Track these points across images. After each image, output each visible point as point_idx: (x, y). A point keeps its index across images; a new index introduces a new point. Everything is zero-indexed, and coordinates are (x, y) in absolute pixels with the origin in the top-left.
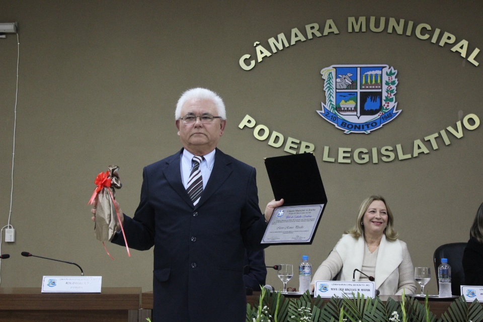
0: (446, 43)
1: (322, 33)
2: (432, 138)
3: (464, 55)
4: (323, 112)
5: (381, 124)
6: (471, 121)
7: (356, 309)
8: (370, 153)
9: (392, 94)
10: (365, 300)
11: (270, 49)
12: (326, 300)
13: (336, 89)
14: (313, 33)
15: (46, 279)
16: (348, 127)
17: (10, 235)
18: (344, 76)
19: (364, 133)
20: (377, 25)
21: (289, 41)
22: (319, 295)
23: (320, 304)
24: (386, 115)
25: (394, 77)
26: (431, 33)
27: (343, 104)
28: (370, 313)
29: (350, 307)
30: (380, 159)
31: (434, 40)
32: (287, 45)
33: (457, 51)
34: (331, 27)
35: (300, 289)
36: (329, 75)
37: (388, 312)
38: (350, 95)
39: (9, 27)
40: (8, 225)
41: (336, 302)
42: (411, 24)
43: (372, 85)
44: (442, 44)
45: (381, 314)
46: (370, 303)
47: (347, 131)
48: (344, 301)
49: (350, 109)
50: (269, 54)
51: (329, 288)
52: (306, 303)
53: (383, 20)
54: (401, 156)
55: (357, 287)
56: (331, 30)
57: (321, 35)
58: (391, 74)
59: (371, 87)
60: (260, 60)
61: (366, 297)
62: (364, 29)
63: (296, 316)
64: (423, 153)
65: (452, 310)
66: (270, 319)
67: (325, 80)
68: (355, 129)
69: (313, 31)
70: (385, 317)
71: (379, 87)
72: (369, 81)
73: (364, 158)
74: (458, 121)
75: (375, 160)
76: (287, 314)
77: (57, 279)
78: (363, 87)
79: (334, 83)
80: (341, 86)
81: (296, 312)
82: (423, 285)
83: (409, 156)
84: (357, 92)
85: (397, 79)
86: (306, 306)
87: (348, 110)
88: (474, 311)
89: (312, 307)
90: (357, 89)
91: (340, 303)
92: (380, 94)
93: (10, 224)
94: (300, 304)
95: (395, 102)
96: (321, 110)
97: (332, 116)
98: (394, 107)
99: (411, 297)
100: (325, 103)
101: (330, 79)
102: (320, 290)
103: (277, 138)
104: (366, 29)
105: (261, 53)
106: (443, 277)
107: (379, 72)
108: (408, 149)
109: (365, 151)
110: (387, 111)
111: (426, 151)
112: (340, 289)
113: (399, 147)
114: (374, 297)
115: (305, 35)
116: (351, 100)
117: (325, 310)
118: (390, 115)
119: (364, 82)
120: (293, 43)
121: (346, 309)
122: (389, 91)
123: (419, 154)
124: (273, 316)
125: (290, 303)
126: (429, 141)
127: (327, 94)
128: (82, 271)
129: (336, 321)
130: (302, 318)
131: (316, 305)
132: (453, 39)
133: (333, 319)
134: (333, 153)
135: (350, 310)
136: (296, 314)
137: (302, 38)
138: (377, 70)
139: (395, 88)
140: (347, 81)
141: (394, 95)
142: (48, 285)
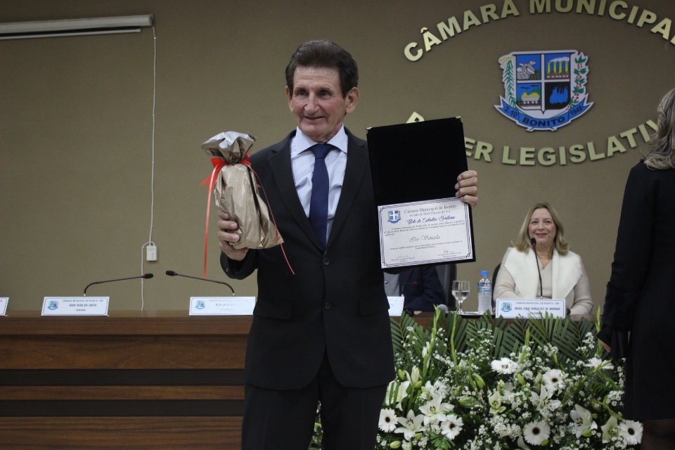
0: (645, 23)
1: (500, 15)
2: (629, 134)
3: (666, 36)
5: (569, 119)
7: (545, 331)
8: (557, 153)
9: (582, 85)
10: (554, 320)
11: (439, 36)
12: (509, 321)
13: (517, 79)
14: (489, 16)
15: (194, 301)
16: (531, 123)
17: (151, 254)
18: (526, 65)
19: (550, 131)
20: (564, 4)
21: (461, 26)
22: (501, 316)
23: (502, 325)
24: (575, 108)
25: (584, 64)
26: (628, 11)
27: (525, 98)
28: (560, 335)
29: (537, 328)
30: (568, 160)
31: (631, 20)
32: (459, 30)
33: (658, 32)
34: (509, 7)
35: (479, 308)
36: (509, 63)
37: (580, 334)
38: (533, 86)
39: (144, 20)
40: (150, 242)
41: (520, 323)
42: (603, 1)
43: (558, 74)
44: (640, 24)
45: (573, 335)
46: (560, 324)
47: (529, 128)
48: (530, 321)
49: (533, 103)
50: (438, 41)
51: (513, 307)
52: (487, 325)
54: (593, 156)
55: (545, 306)
56: (510, 12)
57: (498, 18)
58: (580, 61)
59: (557, 77)
60: (428, 48)
61: (555, 317)
62: (548, 9)
63: (475, 339)
64: (619, 151)
66: (446, 342)
67: (503, 70)
69: (489, 13)
70: (577, 340)
71: (567, 76)
72: (555, 70)
73: (550, 159)
75: (563, 161)
76: (465, 337)
77: (206, 300)
78: (548, 77)
79: (514, 73)
80: (523, 76)
81: (474, 334)
83: (602, 156)
84: (541, 83)
85: (587, 67)
86: (486, 328)
87: (531, 104)
89: (493, 329)
90: (541, 79)
91: (525, 324)
92: (568, 84)
93: (152, 240)
94: (479, 326)
95: (586, 94)
96: (500, 104)
97: (513, 112)
98: (584, 99)
100: (504, 97)
101: (509, 68)
102: (503, 309)
104: (551, 10)
105: (430, 40)
107: (566, 59)
108: (601, 147)
109: (551, 150)
110: (576, 104)
111: (622, 149)
112: (528, 309)
113: (590, 146)
114: (565, 317)
115: (480, 18)
116: (534, 91)
117: (509, 331)
118: (580, 108)
119: (549, 71)
120: (466, 27)
122: (579, 81)
123: (614, 153)
124: (449, 339)
125: (469, 324)
126: (626, 137)
127: (506, 86)
128: (233, 292)
129: (522, 344)
130: (482, 342)
131: (498, 326)
132: (654, 18)
133: (517, 342)
134: (514, 154)
135: (537, 331)
136: (476, 337)
137: (476, 21)
138: (565, 56)
139: (586, 77)
140: (529, 70)
141: (585, 85)
142: (197, 307)
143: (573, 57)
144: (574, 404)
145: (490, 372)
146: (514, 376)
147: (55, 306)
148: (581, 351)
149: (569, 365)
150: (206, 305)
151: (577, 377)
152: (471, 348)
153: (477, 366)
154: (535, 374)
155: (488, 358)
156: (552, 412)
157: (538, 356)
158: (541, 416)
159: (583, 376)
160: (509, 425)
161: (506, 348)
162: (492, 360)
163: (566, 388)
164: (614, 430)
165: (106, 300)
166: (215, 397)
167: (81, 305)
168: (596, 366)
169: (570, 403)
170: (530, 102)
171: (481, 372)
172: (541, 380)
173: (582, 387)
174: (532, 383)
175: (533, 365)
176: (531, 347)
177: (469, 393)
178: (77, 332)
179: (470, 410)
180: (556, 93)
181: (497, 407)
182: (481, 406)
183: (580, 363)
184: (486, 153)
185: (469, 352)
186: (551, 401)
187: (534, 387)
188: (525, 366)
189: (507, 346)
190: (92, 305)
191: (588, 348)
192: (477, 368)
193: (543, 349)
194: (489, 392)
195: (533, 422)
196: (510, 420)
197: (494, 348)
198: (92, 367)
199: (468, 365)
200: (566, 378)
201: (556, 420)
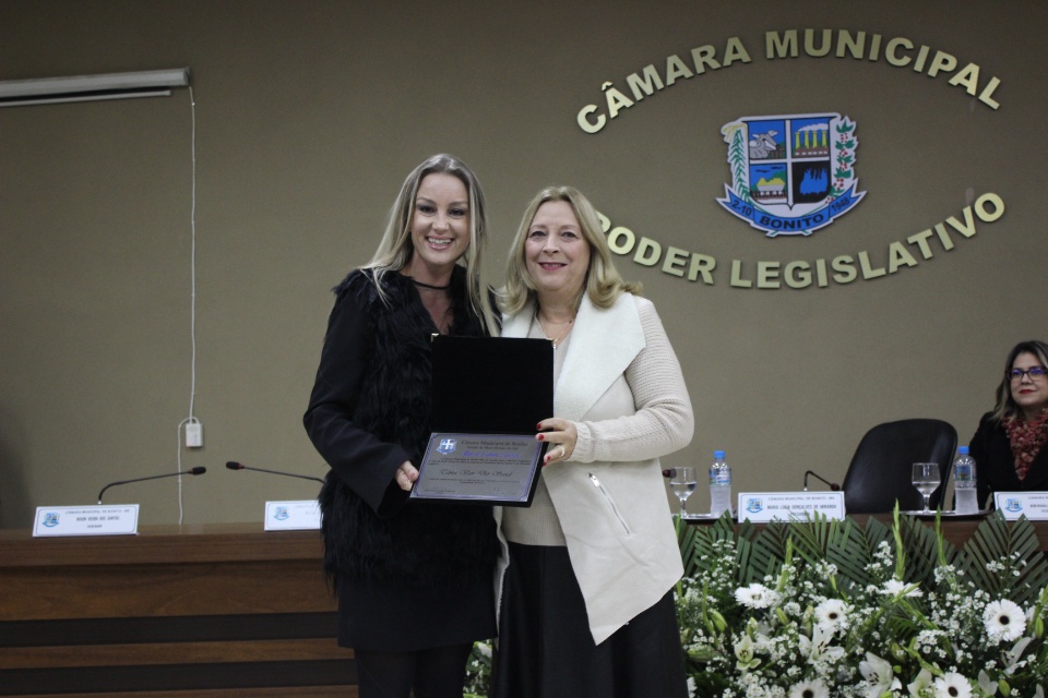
0: (940, 71)
1: (721, 62)
2: (921, 238)
3: (972, 90)
4: (728, 200)
5: (830, 217)
6: (990, 207)
7: (814, 540)
8: (813, 269)
9: (849, 165)
10: (829, 524)
11: (630, 95)
12: (760, 527)
13: (750, 159)
14: (705, 63)
15: (272, 508)
16: (772, 224)
17: (194, 436)
18: (763, 136)
19: (801, 235)
20: (817, 44)
21: (664, 80)
22: (747, 520)
23: (749, 533)
24: (839, 201)
25: (850, 134)
26: (914, 54)
27: (763, 186)
28: (839, 546)
29: (803, 536)
30: (830, 279)
31: (919, 67)
32: (660, 85)
33: (959, 85)
34: (736, 50)
36: (736, 135)
37: (869, 544)
38: (774, 168)
39: (176, 77)
40: (191, 418)
41: (777, 530)
42: (877, 39)
43: (812, 150)
44: (933, 72)
45: (858, 546)
46: (838, 529)
47: (771, 232)
48: (792, 526)
49: (775, 193)
50: (629, 103)
51: (764, 506)
52: (726, 533)
53: (827, 35)
54: (868, 273)
55: (813, 503)
56: (736, 57)
57: (718, 65)
58: (845, 129)
59: (810, 153)
60: (614, 113)
61: (829, 519)
62: (794, 53)
63: (710, 556)
64: (906, 265)
65: (982, 536)
67: (728, 144)
68: (785, 227)
69: (705, 59)
70: (864, 553)
71: (826, 153)
72: (807, 143)
73: (802, 279)
74: (966, 206)
75: (823, 281)
76: (693, 553)
77: (289, 506)
78: (797, 154)
79: (746, 149)
80: (759, 154)
81: (708, 549)
82: (927, 493)
83: (882, 272)
84: (786, 164)
85: (855, 138)
86: (725, 538)
87: (771, 196)
88: (1021, 535)
89: (735, 539)
90: (785, 157)
91: (784, 531)
92: (827, 165)
93: (193, 415)
94: (714, 536)
95: (854, 179)
96: (725, 197)
97: (744, 207)
98: (852, 187)
99: (908, 516)
100: (731, 185)
101: (737, 142)
102: (748, 509)
103: (649, 249)
104: (799, 53)
105: (616, 101)
106: (963, 479)
107: (823, 127)
108: (879, 259)
109: (804, 265)
110: (839, 195)
111: (911, 261)
112: (788, 508)
113: (863, 257)
114: (844, 519)
115: (692, 67)
116: (775, 177)
117: (759, 543)
118: (846, 200)
119: (798, 145)
120: (670, 81)
121: (796, 541)
122: (843, 159)
123: (899, 267)
125: (698, 533)
126: (916, 243)
127: (734, 169)
129: (780, 562)
130: (720, 560)
131: (743, 536)
132: (953, 63)
133: (773, 559)
134: (748, 271)
135: (804, 541)
136: (709, 553)
137: (685, 72)
138: (821, 122)
139: (854, 154)
140: (768, 144)
141: (852, 165)
142: (276, 517)
143: (832, 122)
144: (865, 652)
145: (734, 606)
146: (771, 611)
147: (54, 520)
148: (872, 570)
149: (854, 593)
150: (290, 512)
151: (868, 610)
152: (703, 570)
153: (714, 597)
154: (803, 608)
155: (730, 584)
156: (832, 666)
157: (806, 579)
158: (815, 671)
159: (877, 609)
160: (767, 687)
161: (756, 569)
162: (735, 587)
163: (851, 627)
164: (927, 690)
165: (134, 509)
166: (308, 656)
167: (95, 519)
168: (896, 593)
169: (859, 651)
170: (771, 192)
171: (720, 606)
172: (812, 616)
173: (875, 626)
174: (799, 621)
175: (799, 594)
176: (795, 565)
177: (704, 639)
178: (91, 561)
179: (706, 665)
180: (809, 178)
181: (747, 660)
182: (722, 659)
183: (871, 588)
184: (705, 270)
185: (702, 577)
186: (829, 648)
187: (802, 627)
188: (786, 595)
189: (758, 565)
190: (111, 518)
191: (883, 565)
192: (714, 600)
193: (814, 569)
194: (734, 636)
195: (803, 680)
196: (769, 678)
197: (738, 569)
198: (113, 614)
199: (700, 596)
200: (852, 613)
201: (838, 677)
